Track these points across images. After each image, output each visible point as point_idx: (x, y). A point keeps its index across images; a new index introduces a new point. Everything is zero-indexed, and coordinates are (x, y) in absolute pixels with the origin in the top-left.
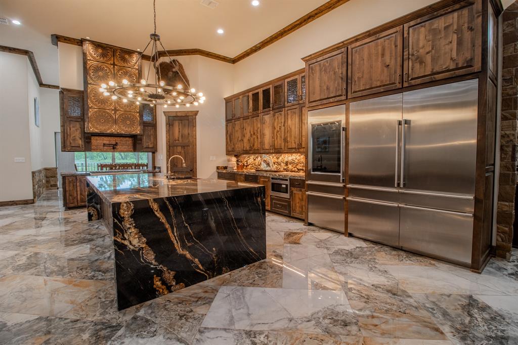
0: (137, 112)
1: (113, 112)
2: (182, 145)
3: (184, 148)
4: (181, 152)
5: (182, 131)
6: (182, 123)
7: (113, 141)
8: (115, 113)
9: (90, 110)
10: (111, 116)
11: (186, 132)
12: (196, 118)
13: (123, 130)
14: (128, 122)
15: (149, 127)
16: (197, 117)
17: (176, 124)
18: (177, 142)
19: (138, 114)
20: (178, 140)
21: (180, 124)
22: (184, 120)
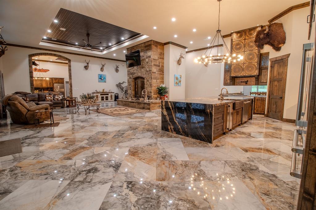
0: (256, 62)
1: (242, 65)
2: (278, 80)
3: (279, 82)
4: (276, 85)
5: (279, 70)
6: (279, 65)
7: (245, 79)
8: (243, 65)
9: (232, 66)
10: (242, 67)
11: (281, 70)
12: (288, 60)
13: (247, 73)
14: (250, 69)
15: (265, 70)
16: (289, 58)
17: (276, 66)
18: (275, 78)
19: (256, 63)
20: (276, 77)
21: (278, 65)
22: (280, 62)
